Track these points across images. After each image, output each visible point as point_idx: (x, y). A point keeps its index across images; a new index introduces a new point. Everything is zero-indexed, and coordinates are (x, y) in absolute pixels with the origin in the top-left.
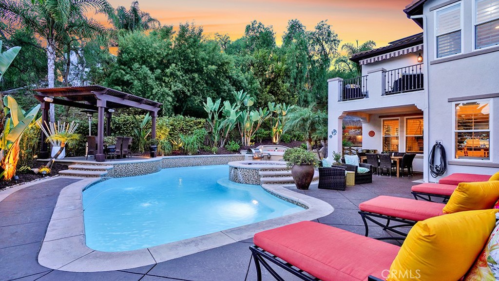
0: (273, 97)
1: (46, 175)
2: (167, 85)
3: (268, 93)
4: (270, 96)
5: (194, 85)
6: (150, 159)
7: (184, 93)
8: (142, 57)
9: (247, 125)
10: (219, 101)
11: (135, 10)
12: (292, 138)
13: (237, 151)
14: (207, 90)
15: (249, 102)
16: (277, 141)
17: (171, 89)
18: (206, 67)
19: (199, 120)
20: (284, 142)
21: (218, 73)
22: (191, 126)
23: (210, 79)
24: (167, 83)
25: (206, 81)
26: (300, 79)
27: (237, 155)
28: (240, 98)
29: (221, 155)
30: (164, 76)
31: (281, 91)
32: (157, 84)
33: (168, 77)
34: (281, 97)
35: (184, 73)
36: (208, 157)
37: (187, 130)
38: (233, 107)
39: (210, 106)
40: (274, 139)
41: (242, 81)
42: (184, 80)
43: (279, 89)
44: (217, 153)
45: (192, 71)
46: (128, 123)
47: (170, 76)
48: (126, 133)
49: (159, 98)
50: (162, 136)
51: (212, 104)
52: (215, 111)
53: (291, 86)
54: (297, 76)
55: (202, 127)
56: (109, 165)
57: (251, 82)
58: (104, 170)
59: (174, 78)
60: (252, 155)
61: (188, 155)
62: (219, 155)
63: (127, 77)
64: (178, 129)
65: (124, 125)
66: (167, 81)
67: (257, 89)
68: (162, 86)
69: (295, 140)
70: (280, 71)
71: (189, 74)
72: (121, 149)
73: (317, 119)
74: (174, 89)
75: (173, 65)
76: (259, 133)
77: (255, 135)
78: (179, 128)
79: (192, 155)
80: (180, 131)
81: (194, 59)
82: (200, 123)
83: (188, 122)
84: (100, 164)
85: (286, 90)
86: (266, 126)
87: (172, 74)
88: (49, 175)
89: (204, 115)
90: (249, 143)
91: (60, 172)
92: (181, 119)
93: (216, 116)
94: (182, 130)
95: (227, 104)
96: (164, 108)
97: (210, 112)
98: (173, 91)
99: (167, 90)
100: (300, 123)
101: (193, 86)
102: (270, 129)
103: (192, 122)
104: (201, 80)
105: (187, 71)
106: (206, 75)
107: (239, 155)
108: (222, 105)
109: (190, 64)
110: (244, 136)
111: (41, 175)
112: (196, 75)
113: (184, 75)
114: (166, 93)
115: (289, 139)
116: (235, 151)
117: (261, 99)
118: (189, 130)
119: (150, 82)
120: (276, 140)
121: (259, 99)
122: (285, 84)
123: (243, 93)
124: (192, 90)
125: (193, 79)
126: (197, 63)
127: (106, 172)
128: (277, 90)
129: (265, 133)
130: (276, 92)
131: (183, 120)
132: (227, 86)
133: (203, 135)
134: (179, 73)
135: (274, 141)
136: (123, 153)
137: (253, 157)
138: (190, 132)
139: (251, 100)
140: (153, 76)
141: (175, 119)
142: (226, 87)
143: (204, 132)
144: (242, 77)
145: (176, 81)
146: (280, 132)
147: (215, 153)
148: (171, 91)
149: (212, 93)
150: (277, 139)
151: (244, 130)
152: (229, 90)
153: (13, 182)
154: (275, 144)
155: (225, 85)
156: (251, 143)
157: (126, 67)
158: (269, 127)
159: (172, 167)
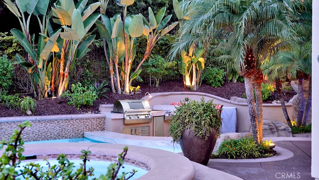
9: (122, 48)
13: (93, 107)
16: (194, 83)
20: (210, 85)
40: (187, 79)
60: (121, 116)
69: (235, 81)
76: (153, 66)
77: (141, 71)
90: (128, 88)
107: (94, 115)
110: (115, 72)
115: (221, 78)
116: (85, 107)
120: (191, 80)
135: (187, 83)
137: (124, 119)
146: (199, 63)
147: (29, 112)
150: (194, 79)
154: (189, 89)
156: (132, 89)
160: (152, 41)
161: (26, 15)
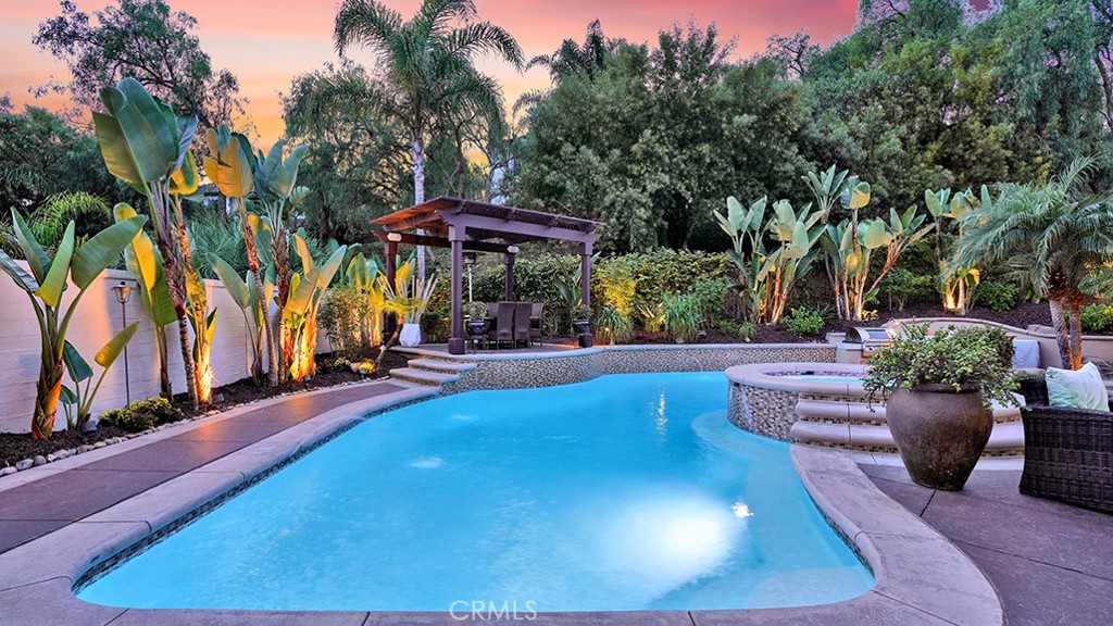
0: (948, 173)
1: (366, 376)
2: (637, 180)
3: (931, 166)
4: (937, 172)
5: (702, 172)
6: (573, 351)
7: (678, 196)
8: (581, 129)
9: (853, 262)
10: (761, 203)
11: (595, 40)
12: (1023, 293)
13: (820, 336)
14: (739, 180)
15: (857, 196)
16: (960, 305)
17: (644, 189)
18: (730, 122)
19: (713, 257)
20: (990, 307)
21: (761, 132)
22: (694, 274)
23: (745, 151)
24: (638, 177)
25: (734, 158)
26: (1061, 102)
27: (814, 344)
28: (825, 188)
29: (761, 345)
30: (631, 162)
31: (980, 151)
32: (616, 183)
33: (638, 162)
34: (978, 171)
35: (676, 149)
36: (724, 349)
37: (684, 282)
38: (803, 216)
39: (735, 217)
40: (950, 299)
41: (839, 143)
42: (678, 165)
43: (970, 147)
44: (753, 340)
45: (696, 140)
46: (551, 274)
47: (644, 161)
48: (549, 294)
49: (621, 212)
50: (619, 299)
51: (741, 212)
52: (753, 233)
53: (1019, 129)
54: (1046, 92)
55: (721, 275)
56: (468, 361)
57: (871, 141)
58: (454, 372)
59: (652, 162)
60: (858, 347)
61: (675, 343)
62: (756, 345)
63: (551, 178)
64: (660, 279)
65: (544, 277)
66: (635, 173)
67: (890, 158)
68: (625, 185)
70: (974, 90)
71: (690, 149)
72: (513, 329)
73: (1096, 216)
74: (652, 187)
75: (648, 132)
76: (895, 283)
77: (877, 291)
78: (664, 279)
79: (686, 343)
80: (666, 285)
81: (698, 110)
82: (717, 264)
83: (684, 263)
84: (454, 360)
85: (997, 146)
86: (920, 260)
87: (649, 155)
88: (373, 376)
89: (724, 243)
90: (860, 313)
91: (391, 371)
92: (667, 259)
93: (757, 243)
94: (670, 283)
95: (783, 207)
96: (632, 236)
97: (736, 234)
98: (651, 195)
99: (634, 193)
100: (1011, 238)
101: (700, 177)
102: (933, 268)
103: (696, 263)
104: (721, 157)
105: (682, 144)
106: (730, 143)
107: (821, 345)
108: (769, 213)
109: (689, 124)
110: (842, 293)
111: (358, 376)
112: (705, 148)
113: (676, 153)
114: (636, 199)
115: (1009, 297)
116: (809, 335)
117: (906, 185)
118: (689, 283)
119: (599, 179)
120: (956, 301)
121: (897, 185)
122: (992, 128)
123: (836, 173)
124: (700, 186)
125: (698, 160)
126: (707, 117)
127: (457, 376)
128: (965, 150)
129: (914, 281)
130: (962, 157)
131: (673, 260)
132: (792, 160)
133: (719, 293)
134: (661, 150)
135: (950, 305)
136: (517, 337)
137: (862, 350)
138: (690, 288)
139: (861, 189)
140: (605, 167)
141: (655, 258)
142: (789, 167)
143: (724, 286)
144: (840, 131)
145: (657, 170)
146: (970, 277)
147: (748, 340)
148: (646, 194)
149: (752, 186)
150: (961, 299)
151: (843, 274)
152: (799, 172)
153: (303, 384)
154: (952, 313)
155: (786, 160)
156: (866, 313)
157: (552, 157)
158: (931, 265)
159: (630, 371)
160: (895, 250)
161: (739, 232)
